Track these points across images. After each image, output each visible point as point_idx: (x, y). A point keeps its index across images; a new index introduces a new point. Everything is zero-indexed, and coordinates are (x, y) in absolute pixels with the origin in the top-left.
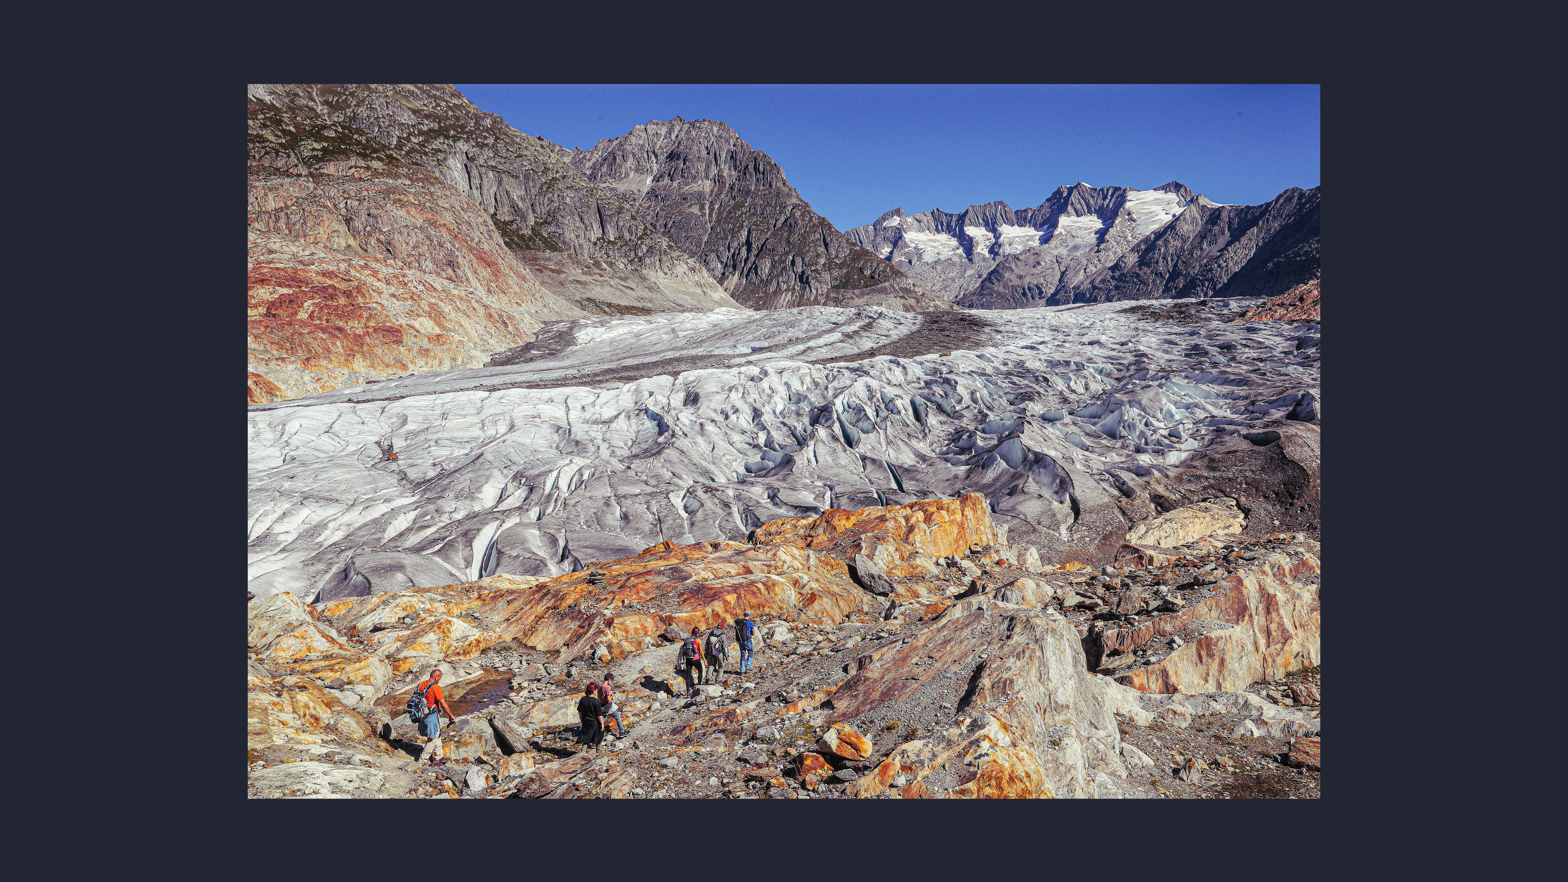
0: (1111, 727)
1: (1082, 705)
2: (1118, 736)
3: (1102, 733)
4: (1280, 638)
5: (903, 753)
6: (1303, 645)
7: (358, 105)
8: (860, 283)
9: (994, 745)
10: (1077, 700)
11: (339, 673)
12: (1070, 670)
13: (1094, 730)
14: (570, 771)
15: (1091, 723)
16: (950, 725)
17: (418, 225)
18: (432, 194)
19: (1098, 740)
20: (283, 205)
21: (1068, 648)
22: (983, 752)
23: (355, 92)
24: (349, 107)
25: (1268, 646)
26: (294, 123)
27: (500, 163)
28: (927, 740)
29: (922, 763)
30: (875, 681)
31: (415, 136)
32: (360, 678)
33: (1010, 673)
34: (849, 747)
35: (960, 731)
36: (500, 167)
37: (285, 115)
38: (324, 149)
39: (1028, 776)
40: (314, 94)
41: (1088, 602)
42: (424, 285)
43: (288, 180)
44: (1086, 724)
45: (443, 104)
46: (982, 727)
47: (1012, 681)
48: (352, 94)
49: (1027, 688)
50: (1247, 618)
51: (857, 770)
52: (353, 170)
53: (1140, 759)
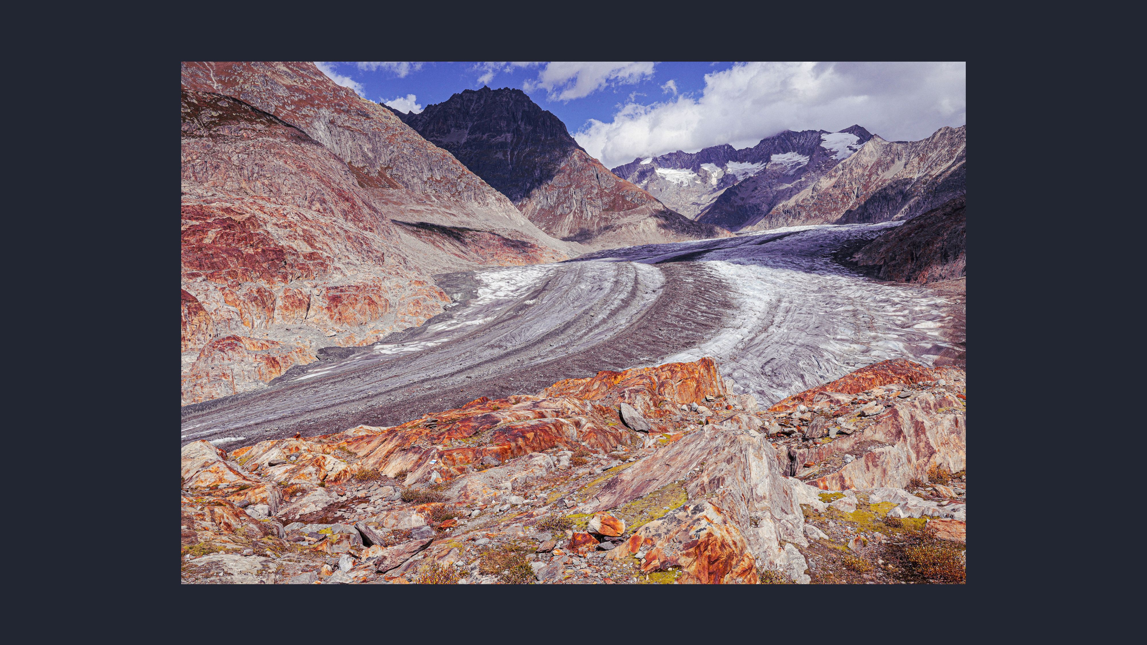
0: (798, 513)
1: (775, 497)
2: (803, 520)
3: (790, 517)
4: (927, 453)
5: (646, 529)
6: (944, 458)
7: (244, 83)
8: (624, 206)
9: (710, 522)
10: (772, 493)
11: (244, 496)
12: (766, 471)
13: (784, 514)
14: (413, 550)
15: (782, 509)
16: (680, 510)
17: (293, 171)
18: (302, 148)
19: (787, 521)
20: (190, 159)
21: (764, 456)
22: (702, 528)
23: (241, 73)
24: (238, 84)
25: (918, 459)
26: (197, 97)
27: (353, 124)
28: (664, 520)
29: (659, 535)
30: (628, 482)
31: (289, 105)
32: (259, 500)
33: (723, 473)
34: (609, 528)
35: (686, 514)
36: (354, 127)
37: (189, 91)
38: (220, 116)
39: (735, 543)
40: (212, 75)
41: (787, 430)
42: (299, 216)
43: (193, 140)
44: (778, 510)
45: (309, 81)
46: (702, 510)
47: (724, 479)
48: (240, 75)
49: (734, 483)
50: (902, 438)
51: (613, 542)
52: (242, 131)
53: (818, 534)
